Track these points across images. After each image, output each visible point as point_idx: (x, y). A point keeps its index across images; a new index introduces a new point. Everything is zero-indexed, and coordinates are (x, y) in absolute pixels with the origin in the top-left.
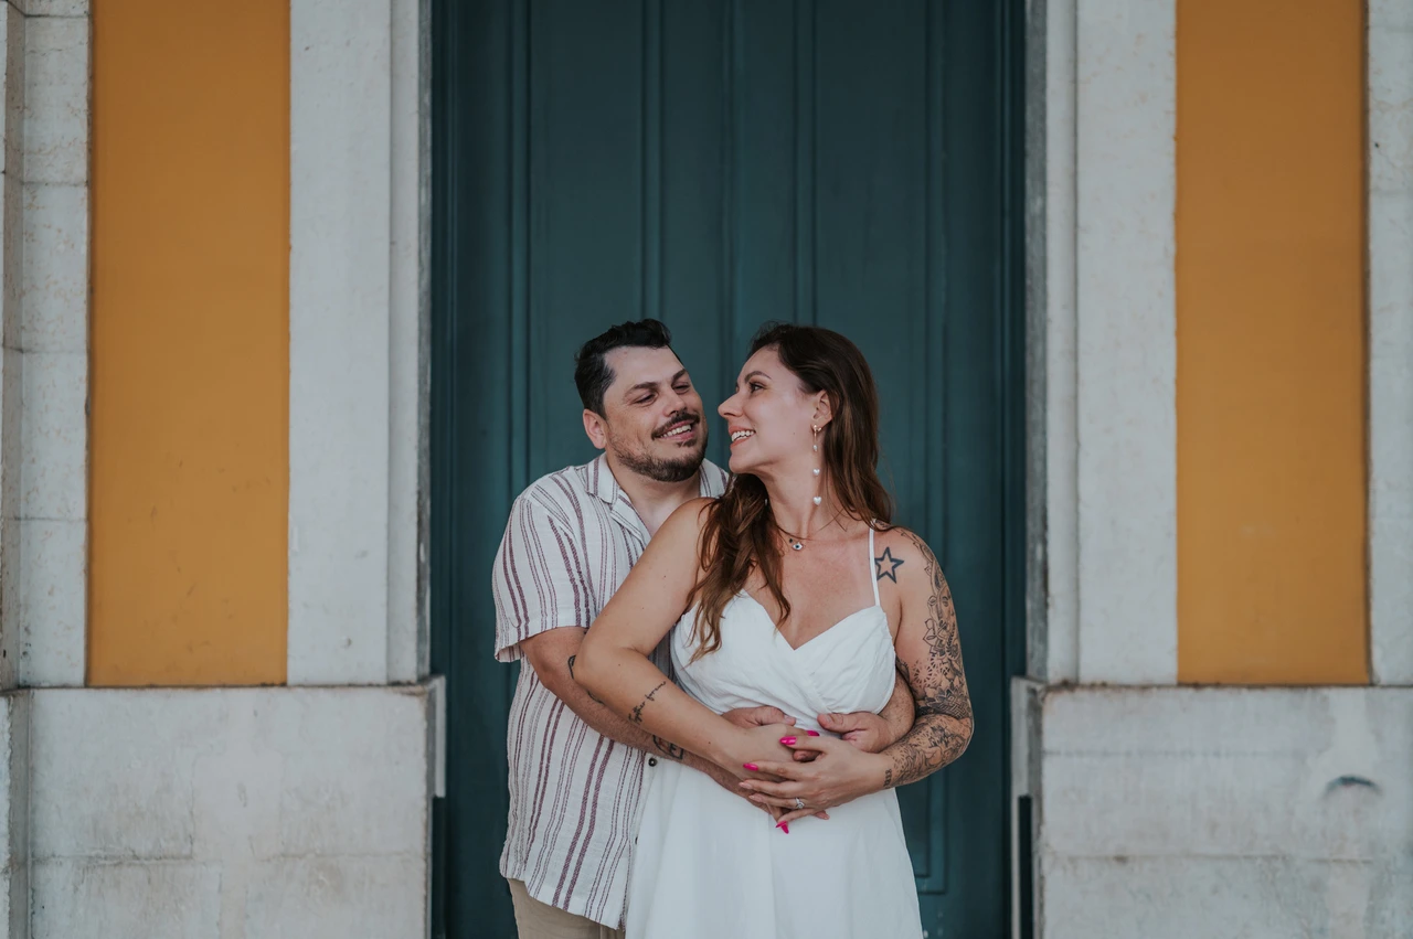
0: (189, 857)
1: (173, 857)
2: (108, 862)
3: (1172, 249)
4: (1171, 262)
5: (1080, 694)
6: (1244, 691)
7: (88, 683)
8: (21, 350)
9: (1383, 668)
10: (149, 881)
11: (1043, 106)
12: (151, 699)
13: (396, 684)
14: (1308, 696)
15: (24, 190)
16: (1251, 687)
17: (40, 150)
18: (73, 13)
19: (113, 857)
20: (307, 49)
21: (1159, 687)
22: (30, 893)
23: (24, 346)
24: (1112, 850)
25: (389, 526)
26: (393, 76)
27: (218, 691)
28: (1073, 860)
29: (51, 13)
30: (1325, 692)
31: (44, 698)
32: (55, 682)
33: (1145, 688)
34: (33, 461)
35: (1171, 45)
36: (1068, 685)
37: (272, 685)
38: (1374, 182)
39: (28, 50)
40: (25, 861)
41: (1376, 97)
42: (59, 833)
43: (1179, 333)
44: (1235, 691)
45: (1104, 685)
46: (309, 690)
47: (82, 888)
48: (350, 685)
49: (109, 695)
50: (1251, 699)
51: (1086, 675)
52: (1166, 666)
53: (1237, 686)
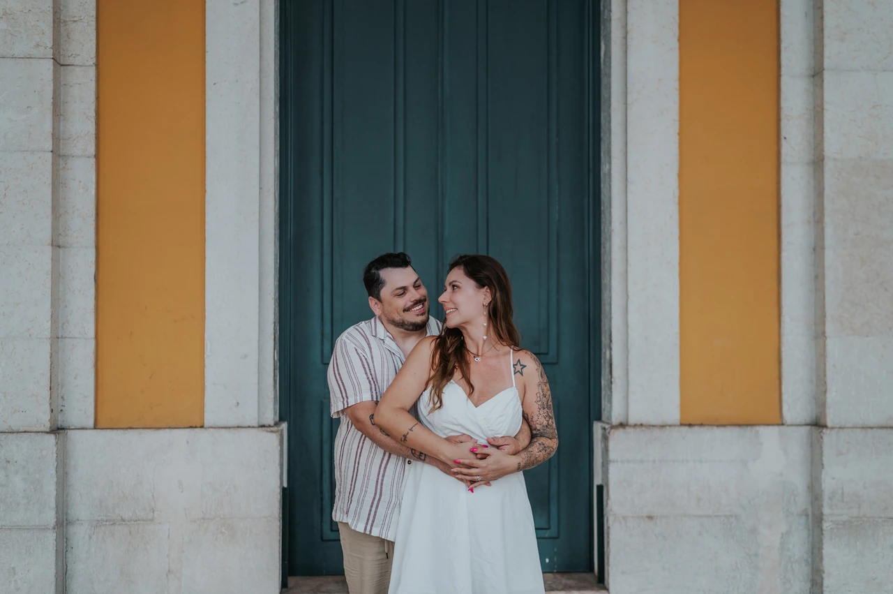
0: (152, 520)
1: (143, 520)
2: (107, 523)
3: (677, 194)
4: (676, 200)
5: (628, 430)
6: (715, 428)
7: (95, 427)
8: (59, 247)
10: (130, 532)
11: (609, 115)
13: (263, 426)
15: (61, 159)
16: (718, 426)
17: (69, 138)
18: (87, 64)
19: (111, 520)
20: (215, 84)
21: (670, 426)
22: (65, 540)
23: (61, 244)
27: (167, 430)
28: (624, 518)
29: (75, 64)
30: (758, 428)
32: (78, 426)
33: (663, 426)
34: (66, 306)
35: (676, 84)
37: (196, 427)
38: (783, 158)
39: (62, 83)
42: (81, 509)
43: (681, 238)
44: (710, 428)
45: (641, 425)
46: (216, 430)
47: (94, 537)
48: (238, 427)
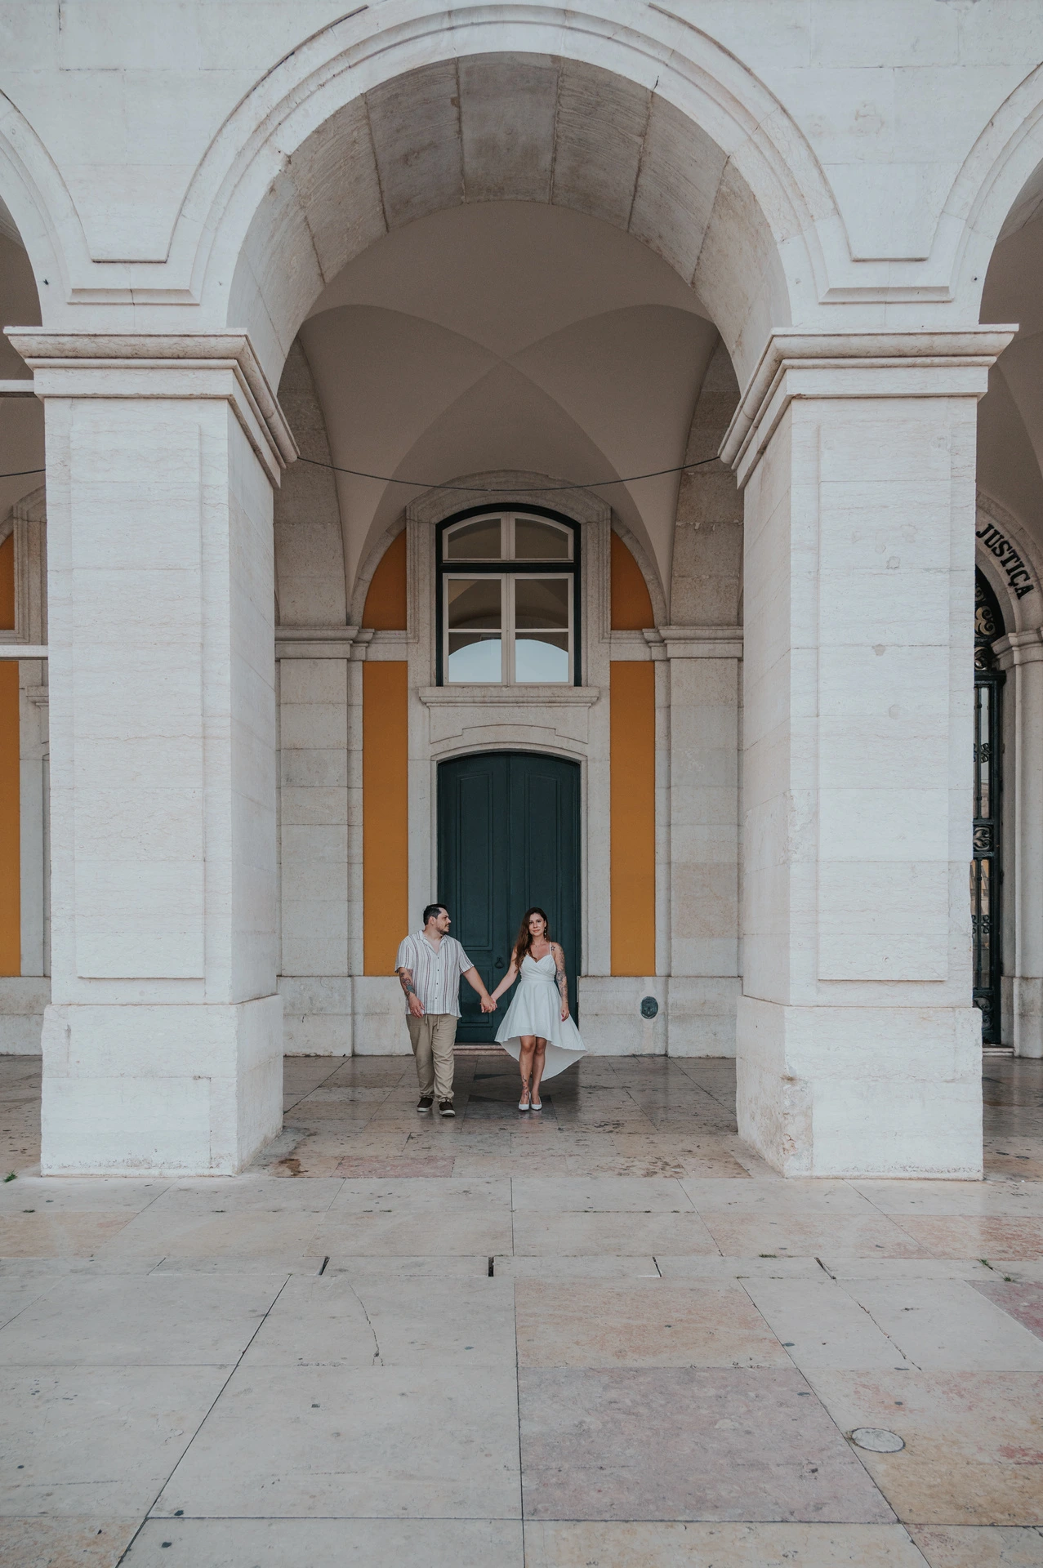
9: (658, 972)
12: (379, 978)
14: (639, 980)
24: (594, 1013)
26: (431, 838)
31: (356, 978)
36: (586, 976)
40: (354, 1014)
41: (657, 841)
49: (370, 978)
50: (626, 979)
51: (590, 974)
52: (608, 972)
53: (624, 977)
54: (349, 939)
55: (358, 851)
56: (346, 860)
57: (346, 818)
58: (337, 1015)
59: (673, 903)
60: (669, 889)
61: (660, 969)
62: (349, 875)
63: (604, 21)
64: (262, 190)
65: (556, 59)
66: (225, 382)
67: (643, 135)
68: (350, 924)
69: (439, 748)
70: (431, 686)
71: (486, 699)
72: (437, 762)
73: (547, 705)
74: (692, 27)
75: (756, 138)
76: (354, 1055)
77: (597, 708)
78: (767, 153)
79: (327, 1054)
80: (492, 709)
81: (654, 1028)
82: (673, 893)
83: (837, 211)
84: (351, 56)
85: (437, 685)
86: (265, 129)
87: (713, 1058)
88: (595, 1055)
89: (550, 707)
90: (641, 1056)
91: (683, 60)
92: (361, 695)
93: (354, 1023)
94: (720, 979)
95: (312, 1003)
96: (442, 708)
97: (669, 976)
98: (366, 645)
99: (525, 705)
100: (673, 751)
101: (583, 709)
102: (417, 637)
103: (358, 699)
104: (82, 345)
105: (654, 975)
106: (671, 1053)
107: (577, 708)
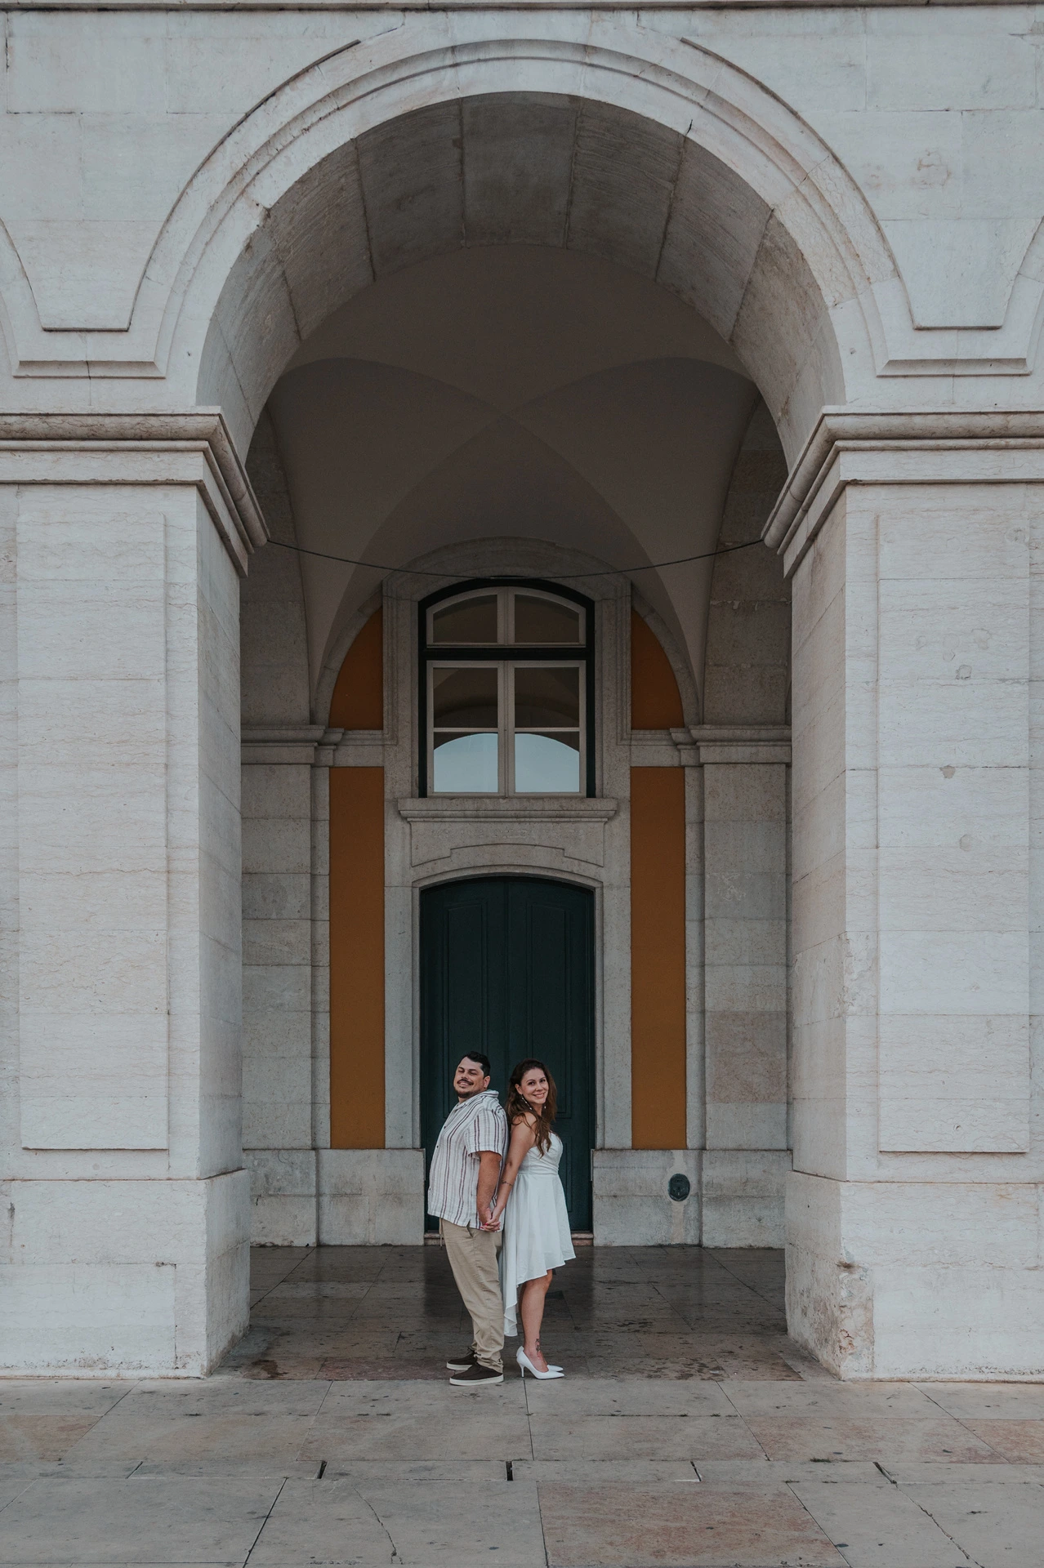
9: (689, 1145)
12: (350, 1153)
14: (667, 1153)
24: (612, 1193)
25: (412, 1105)
26: (413, 981)
31: (323, 1152)
36: (601, 1149)
40: (319, 1195)
41: (688, 985)
49: (338, 1151)
50: (651, 1153)
51: (607, 1146)
52: (629, 1143)
53: (648, 1149)
54: (313, 1103)
55: (324, 996)
56: (309, 1008)
57: (308, 956)
58: (299, 1196)
59: (708, 1060)
60: (703, 1043)
61: (692, 1140)
62: (313, 1026)
63: (629, 58)
64: (237, 248)
65: (574, 99)
66: (194, 467)
67: (674, 180)
68: (314, 1086)
69: (423, 872)
70: (412, 797)
71: (480, 813)
72: (420, 888)
73: (553, 820)
74: (730, 65)
75: (804, 189)
76: (320, 1245)
77: (615, 823)
78: (817, 207)
79: (286, 1243)
80: (486, 825)
81: (685, 1212)
82: (708, 1049)
83: (897, 273)
84: (339, 98)
85: (420, 797)
86: (241, 181)
87: (758, 1249)
88: (614, 1245)
89: (557, 822)
90: (670, 1246)
91: (721, 101)
92: (328, 807)
93: (319, 1206)
94: (765, 1153)
95: (268, 1182)
96: (426, 824)
97: (703, 1149)
98: (333, 747)
99: (527, 820)
100: (707, 876)
101: (596, 825)
102: (395, 737)
103: (324, 813)
104: (30, 424)
105: (685, 1148)
106: (706, 1242)
107: (591, 824)
